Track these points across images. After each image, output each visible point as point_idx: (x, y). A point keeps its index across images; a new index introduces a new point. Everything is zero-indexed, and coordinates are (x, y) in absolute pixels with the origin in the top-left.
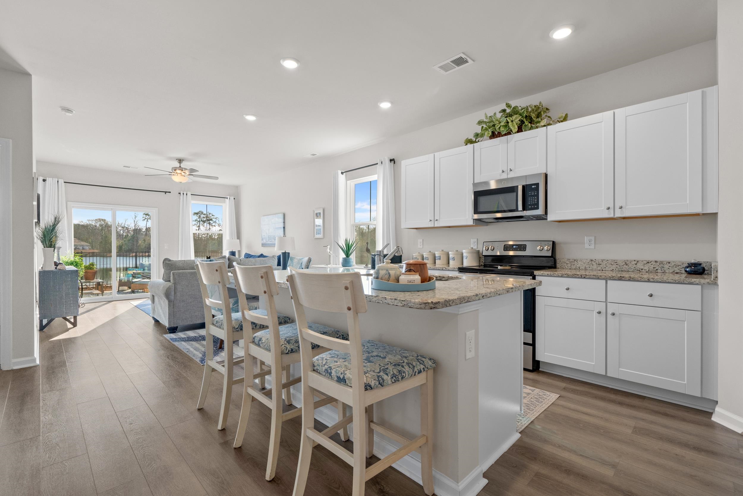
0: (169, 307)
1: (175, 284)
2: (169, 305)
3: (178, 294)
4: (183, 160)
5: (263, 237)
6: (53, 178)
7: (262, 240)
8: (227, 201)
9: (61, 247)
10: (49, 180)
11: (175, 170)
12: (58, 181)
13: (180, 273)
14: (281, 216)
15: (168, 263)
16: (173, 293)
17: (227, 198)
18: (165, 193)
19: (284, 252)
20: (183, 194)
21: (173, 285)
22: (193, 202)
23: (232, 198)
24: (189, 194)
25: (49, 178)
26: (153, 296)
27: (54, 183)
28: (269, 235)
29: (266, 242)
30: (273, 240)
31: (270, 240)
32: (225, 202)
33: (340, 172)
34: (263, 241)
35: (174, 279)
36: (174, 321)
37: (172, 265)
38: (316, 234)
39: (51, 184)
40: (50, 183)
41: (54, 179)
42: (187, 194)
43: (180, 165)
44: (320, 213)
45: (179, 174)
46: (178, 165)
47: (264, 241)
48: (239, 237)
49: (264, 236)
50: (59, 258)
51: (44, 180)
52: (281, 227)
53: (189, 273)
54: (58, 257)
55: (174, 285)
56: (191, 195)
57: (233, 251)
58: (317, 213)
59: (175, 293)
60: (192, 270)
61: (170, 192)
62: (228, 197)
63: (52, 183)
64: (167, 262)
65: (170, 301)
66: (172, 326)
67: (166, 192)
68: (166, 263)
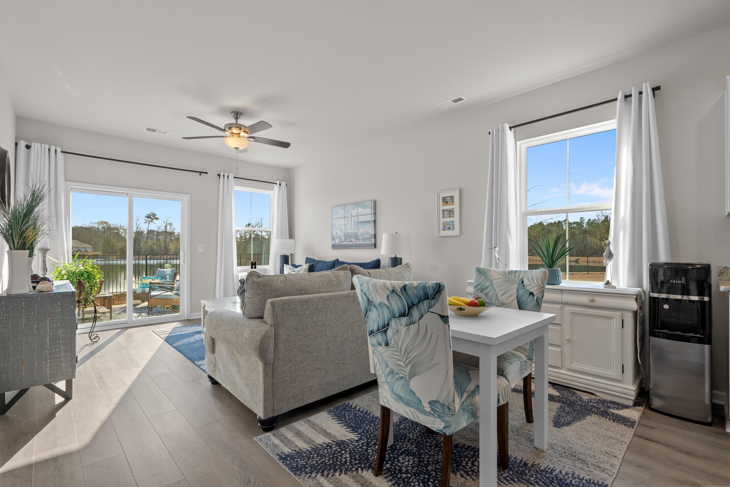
0: (264, 377)
1: (275, 326)
2: (265, 371)
3: (281, 347)
4: (241, 114)
5: (334, 236)
6: (41, 144)
7: (333, 239)
8: (276, 187)
9: (48, 250)
10: (35, 147)
11: (230, 128)
12: (49, 150)
13: (284, 303)
14: (370, 204)
15: (257, 281)
16: (272, 347)
17: (276, 184)
18: (200, 175)
19: (394, 256)
20: (224, 176)
21: (273, 328)
22: (236, 188)
23: (284, 184)
24: (231, 176)
25: (35, 143)
26: (213, 340)
27: (43, 151)
28: (346, 232)
29: (341, 242)
30: (354, 240)
31: (348, 240)
32: (272, 189)
33: (507, 126)
34: (334, 241)
35: (275, 315)
36: (274, 404)
37: (265, 286)
38: (443, 230)
39: (38, 152)
40: (36, 151)
41: (43, 145)
42: (228, 176)
43: (237, 122)
44: (452, 197)
45: (235, 136)
46: (233, 121)
47: (337, 241)
48: (291, 236)
49: (337, 233)
50: (46, 267)
51: (28, 147)
52: (370, 221)
53: (300, 301)
54: (44, 265)
55: (275, 330)
56: (234, 177)
57: (286, 254)
58: (445, 197)
59: (276, 345)
60: (303, 296)
61: (206, 173)
62: (278, 182)
63: (40, 151)
64: (255, 279)
65: (266, 364)
66: (271, 416)
67: (201, 173)
68: (253, 282)
